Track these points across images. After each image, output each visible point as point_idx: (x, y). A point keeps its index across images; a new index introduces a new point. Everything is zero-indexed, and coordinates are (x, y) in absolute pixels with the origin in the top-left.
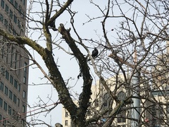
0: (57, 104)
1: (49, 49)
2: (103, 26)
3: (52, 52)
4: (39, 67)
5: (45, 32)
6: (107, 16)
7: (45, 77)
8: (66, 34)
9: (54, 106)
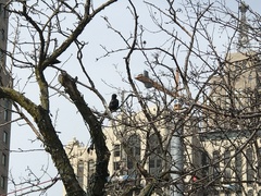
0: (56, 180)
1: (44, 107)
2: (127, 64)
3: (48, 111)
4: (29, 123)
5: (38, 79)
6: (133, 49)
7: (39, 138)
8: (71, 86)
9: (51, 183)
